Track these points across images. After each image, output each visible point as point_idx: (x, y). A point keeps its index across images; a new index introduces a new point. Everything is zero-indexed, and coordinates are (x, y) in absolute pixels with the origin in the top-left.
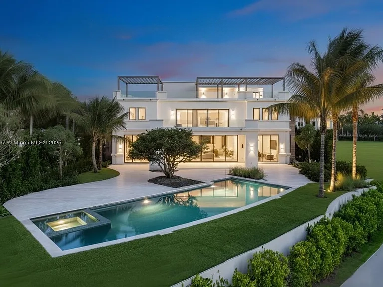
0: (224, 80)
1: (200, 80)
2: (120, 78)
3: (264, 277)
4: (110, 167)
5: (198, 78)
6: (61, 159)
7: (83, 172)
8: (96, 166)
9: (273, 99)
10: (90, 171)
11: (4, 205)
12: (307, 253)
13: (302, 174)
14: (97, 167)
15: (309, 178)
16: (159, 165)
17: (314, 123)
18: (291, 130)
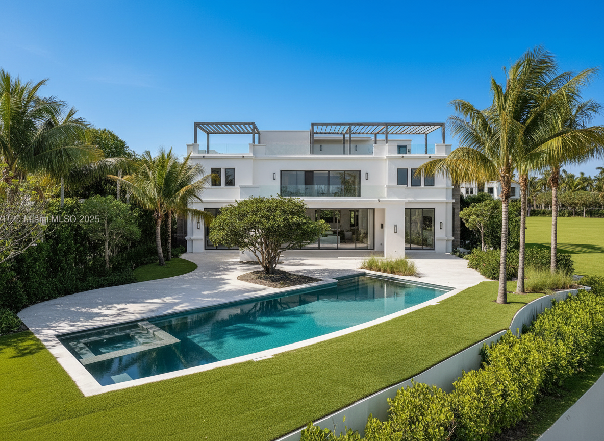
0: (353, 126)
1: (315, 127)
2: (197, 125)
3: (413, 427)
4: (184, 256)
5: (313, 125)
6: (107, 244)
7: (142, 264)
8: (162, 255)
9: (428, 155)
10: (152, 262)
11: (19, 315)
12: (481, 389)
13: (472, 268)
14: (164, 257)
15: (484, 274)
16: (254, 252)
17: (491, 190)
18: (454, 201)
